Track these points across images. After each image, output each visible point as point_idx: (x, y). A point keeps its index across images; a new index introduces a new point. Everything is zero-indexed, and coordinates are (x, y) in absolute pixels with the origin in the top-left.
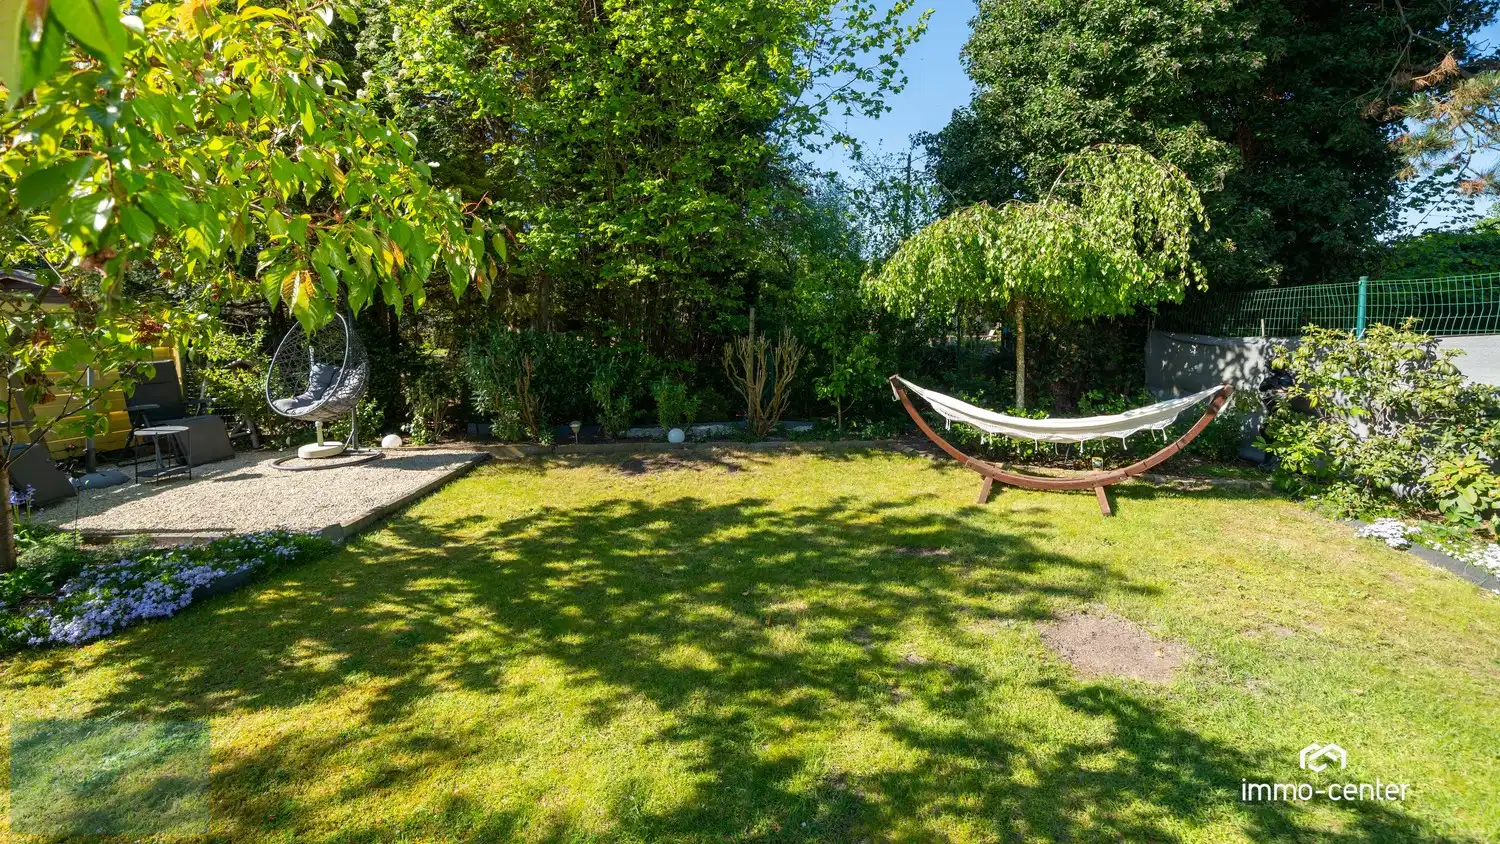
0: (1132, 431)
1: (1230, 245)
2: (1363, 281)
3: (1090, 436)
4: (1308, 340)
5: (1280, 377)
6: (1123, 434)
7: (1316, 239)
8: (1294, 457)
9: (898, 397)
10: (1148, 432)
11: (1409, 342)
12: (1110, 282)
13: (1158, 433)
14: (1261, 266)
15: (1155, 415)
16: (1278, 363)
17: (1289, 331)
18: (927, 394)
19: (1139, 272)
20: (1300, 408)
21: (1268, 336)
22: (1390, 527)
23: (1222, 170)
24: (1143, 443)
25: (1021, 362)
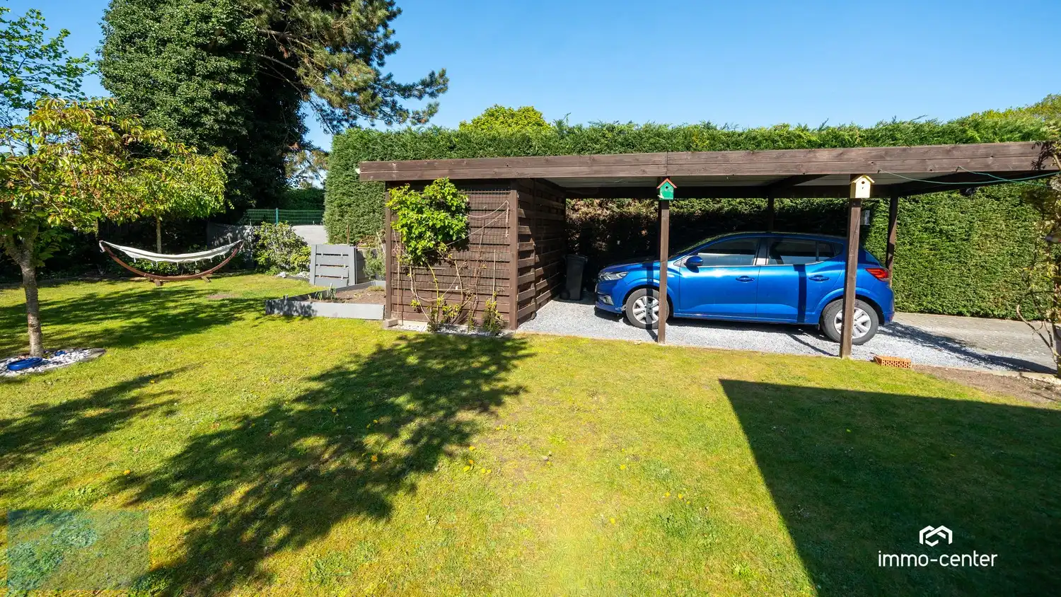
0: (213, 256)
1: (239, 192)
2: (277, 209)
3: (199, 259)
4: (263, 226)
5: (257, 237)
6: (210, 257)
7: (266, 191)
8: (261, 260)
9: (104, 251)
10: (218, 256)
11: (288, 227)
12: (204, 207)
13: (222, 256)
14: (249, 200)
15: (221, 251)
16: (256, 233)
17: (258, 224)
18: (122, 248)
19: (214, 204)
20: (263, 246)
21: (253, 225)
22: (283, 274)
23: (235, 166)
24: (217, 260)
25: (159, 235)
